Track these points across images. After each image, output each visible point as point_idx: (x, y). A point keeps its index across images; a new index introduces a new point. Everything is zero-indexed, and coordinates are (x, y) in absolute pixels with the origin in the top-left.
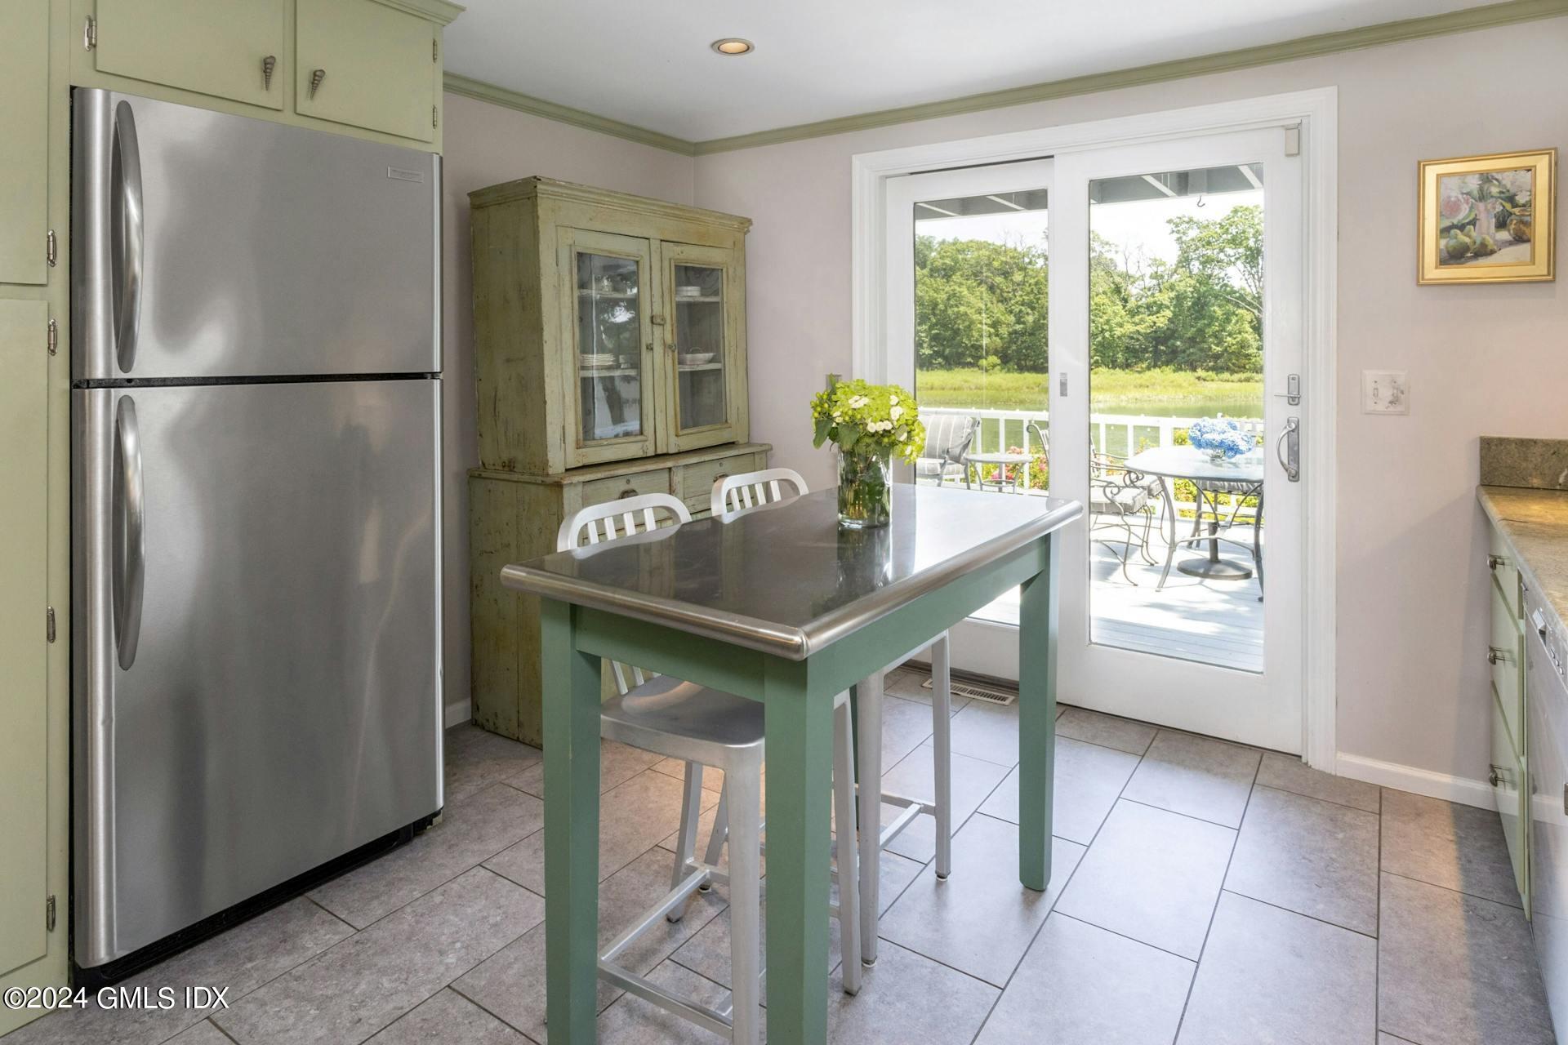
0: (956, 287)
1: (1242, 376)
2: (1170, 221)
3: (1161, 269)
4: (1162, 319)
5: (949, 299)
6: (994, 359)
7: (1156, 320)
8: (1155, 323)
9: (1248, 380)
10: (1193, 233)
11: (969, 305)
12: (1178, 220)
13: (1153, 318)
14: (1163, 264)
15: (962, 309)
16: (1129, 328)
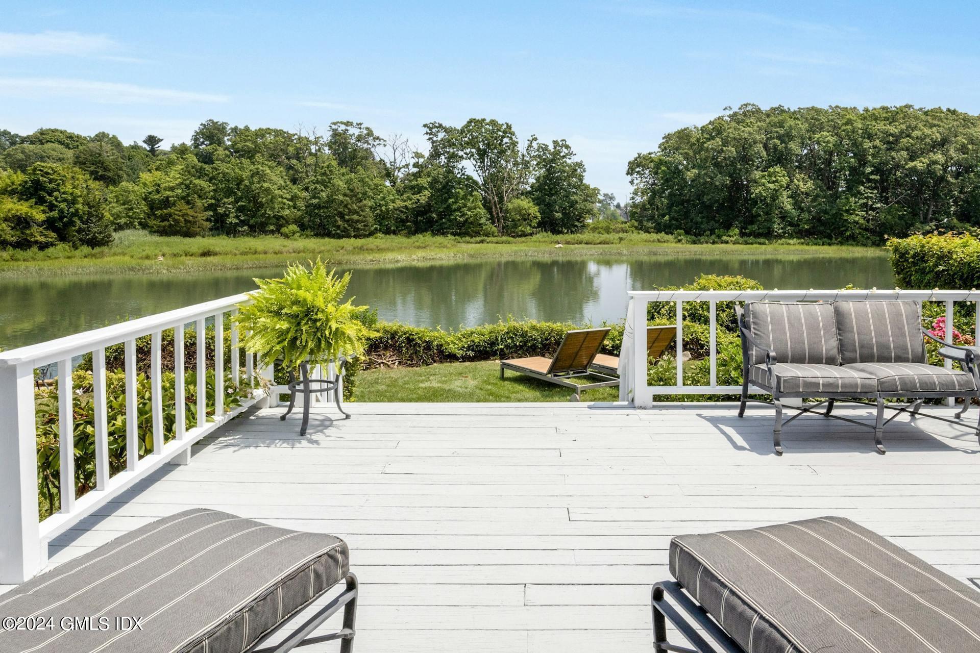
0: (259, 166)
1: (478, 239)
2: (425, 126)
3: (421, 160)
4: (423, 198)
5: (252, 176)
6: (293, 227)
7: (419, 198)
8: (418, 200)
9: (482, 242)
10: (441, 135)
11: (271, 181)
12: (431, 125)
13: (418, 196)
14: (423, 156)
15: (266, 185)
16: (399, 204)
